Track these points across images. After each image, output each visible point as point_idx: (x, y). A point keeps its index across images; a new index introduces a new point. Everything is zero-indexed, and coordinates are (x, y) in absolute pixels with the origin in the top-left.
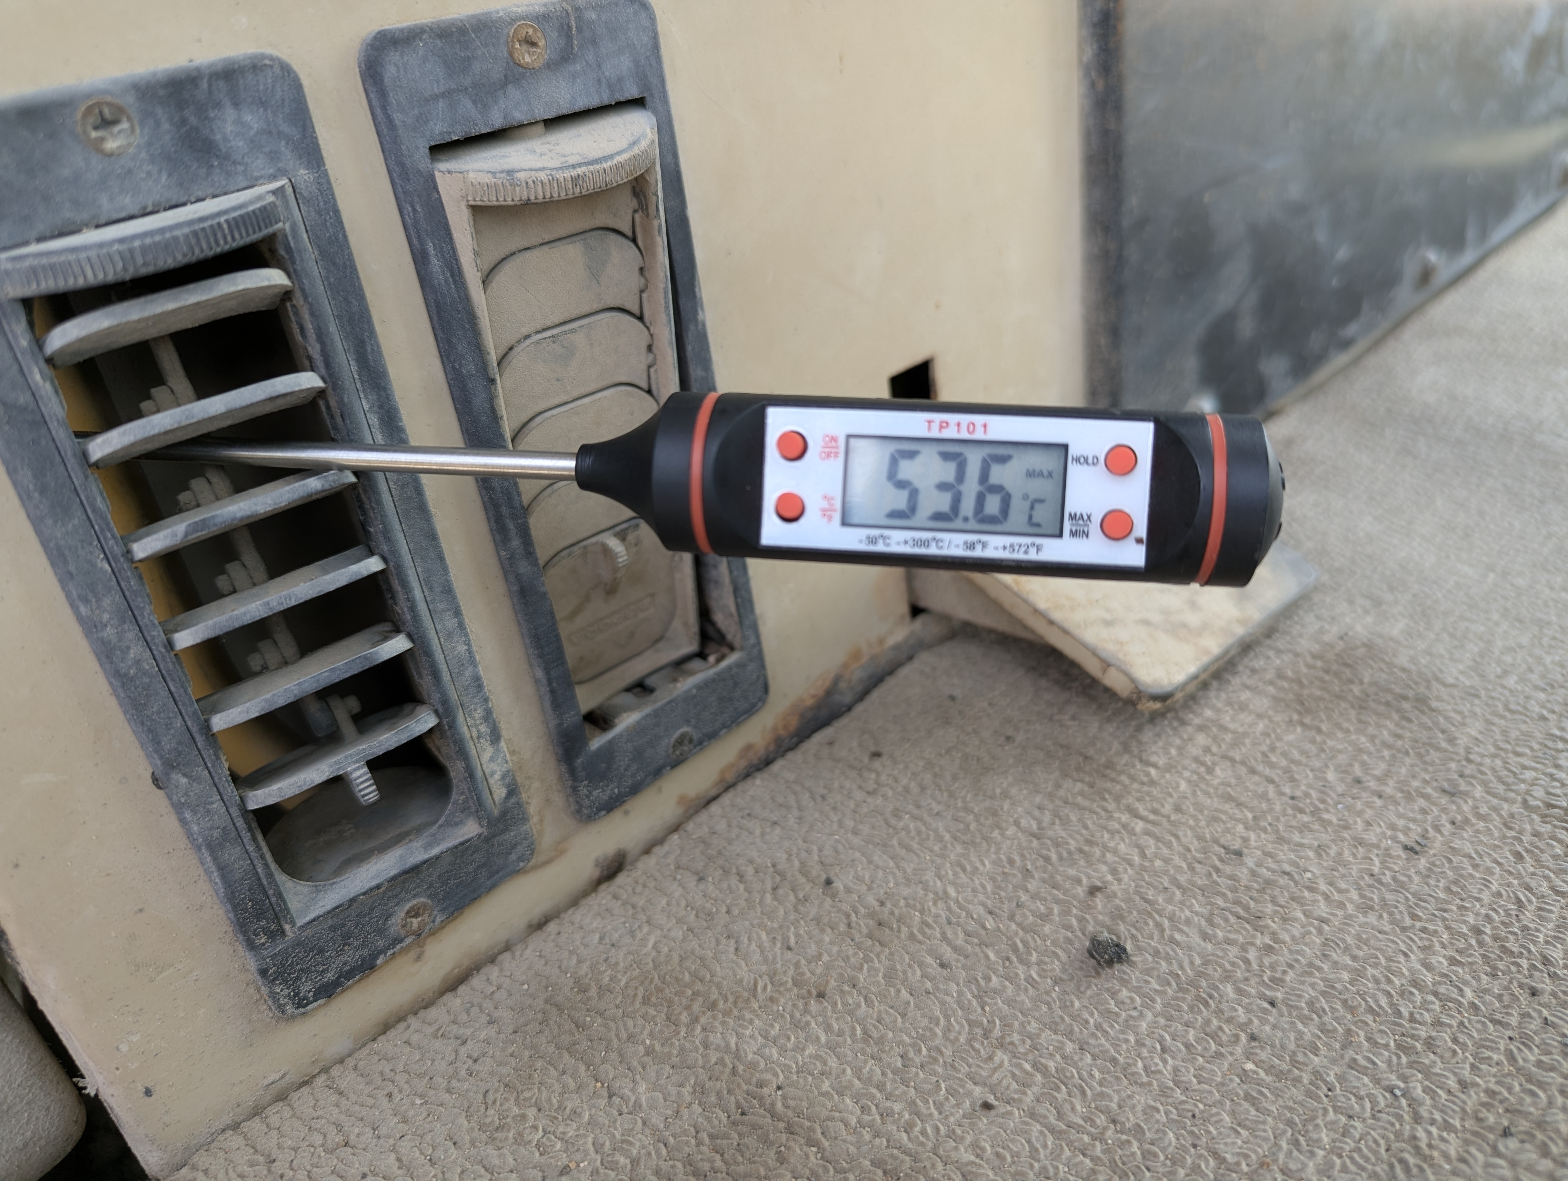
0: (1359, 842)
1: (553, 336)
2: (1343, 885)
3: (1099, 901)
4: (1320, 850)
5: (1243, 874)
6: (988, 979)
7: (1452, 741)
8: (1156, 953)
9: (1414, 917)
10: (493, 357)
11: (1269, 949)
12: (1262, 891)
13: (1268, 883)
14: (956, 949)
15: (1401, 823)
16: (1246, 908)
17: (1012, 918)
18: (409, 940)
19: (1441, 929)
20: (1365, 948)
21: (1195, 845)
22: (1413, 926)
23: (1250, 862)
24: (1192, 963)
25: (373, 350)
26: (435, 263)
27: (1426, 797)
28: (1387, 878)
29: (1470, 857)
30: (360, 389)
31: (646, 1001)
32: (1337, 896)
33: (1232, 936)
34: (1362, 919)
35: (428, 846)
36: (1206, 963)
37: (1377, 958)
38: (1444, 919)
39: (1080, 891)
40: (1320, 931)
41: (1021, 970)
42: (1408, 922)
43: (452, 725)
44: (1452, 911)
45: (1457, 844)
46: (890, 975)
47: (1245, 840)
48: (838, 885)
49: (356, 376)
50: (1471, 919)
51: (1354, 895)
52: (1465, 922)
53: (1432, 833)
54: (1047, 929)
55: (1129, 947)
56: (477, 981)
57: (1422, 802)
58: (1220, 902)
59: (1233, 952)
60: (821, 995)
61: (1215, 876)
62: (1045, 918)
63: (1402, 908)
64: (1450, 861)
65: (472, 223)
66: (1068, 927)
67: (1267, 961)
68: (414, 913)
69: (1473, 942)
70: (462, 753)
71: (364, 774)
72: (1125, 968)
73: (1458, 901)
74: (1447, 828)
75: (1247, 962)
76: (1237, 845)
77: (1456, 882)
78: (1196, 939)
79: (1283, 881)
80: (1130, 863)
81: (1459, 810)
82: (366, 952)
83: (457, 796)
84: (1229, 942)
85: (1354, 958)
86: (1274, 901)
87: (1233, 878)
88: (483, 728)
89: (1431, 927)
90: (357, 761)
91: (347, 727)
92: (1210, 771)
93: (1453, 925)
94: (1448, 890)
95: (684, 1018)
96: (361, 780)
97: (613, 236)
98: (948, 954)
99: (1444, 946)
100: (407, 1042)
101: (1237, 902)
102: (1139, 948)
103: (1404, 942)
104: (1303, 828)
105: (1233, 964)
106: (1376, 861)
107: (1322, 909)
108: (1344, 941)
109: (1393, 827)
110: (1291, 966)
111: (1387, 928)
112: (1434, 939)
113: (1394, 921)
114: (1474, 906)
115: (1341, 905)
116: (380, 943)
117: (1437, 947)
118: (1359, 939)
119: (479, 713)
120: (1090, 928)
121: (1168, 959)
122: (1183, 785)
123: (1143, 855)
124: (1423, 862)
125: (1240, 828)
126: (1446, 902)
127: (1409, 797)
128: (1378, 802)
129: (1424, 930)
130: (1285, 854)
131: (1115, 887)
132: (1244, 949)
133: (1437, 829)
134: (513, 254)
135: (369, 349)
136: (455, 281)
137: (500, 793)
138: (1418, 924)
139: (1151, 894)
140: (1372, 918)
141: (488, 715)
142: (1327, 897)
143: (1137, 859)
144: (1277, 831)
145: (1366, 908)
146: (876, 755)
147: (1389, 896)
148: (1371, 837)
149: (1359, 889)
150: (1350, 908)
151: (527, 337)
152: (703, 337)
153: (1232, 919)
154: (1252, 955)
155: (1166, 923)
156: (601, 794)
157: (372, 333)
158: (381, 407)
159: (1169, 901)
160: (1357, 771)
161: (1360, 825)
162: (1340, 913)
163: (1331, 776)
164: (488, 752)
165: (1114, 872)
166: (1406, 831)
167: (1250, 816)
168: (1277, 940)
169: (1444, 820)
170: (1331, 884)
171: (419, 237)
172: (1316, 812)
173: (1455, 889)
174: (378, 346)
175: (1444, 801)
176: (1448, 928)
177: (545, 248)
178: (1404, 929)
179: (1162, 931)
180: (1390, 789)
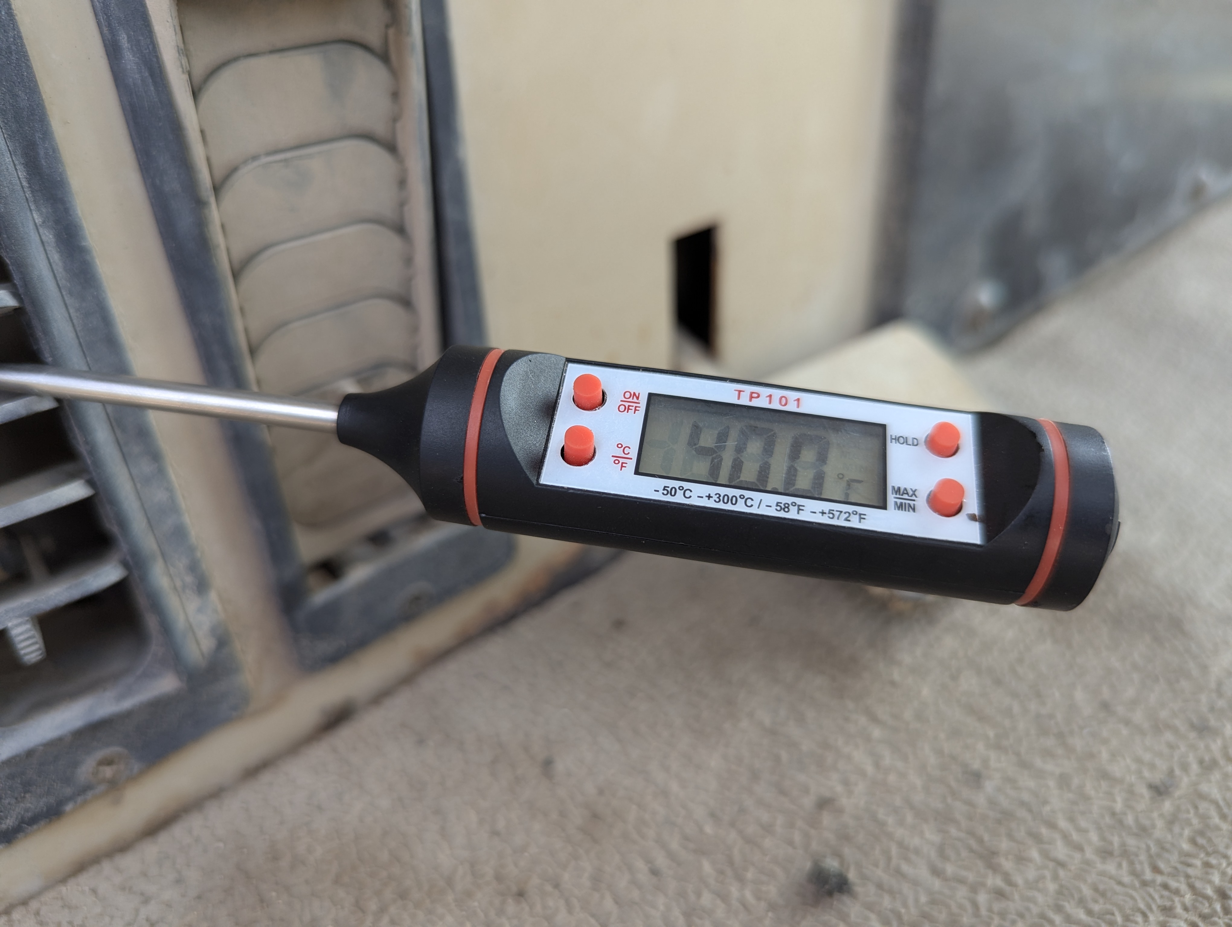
0: (1105, 775)
1: (286, 160)
2: (1083, 824)
3: (827, 819)
4: (1064, 781)
5: (981, 800)
6: (699, 895)
7: (1204, 669)
8: (880, 886)
9: (1156, 870)
10: (205, 178)
11: (1000, 894)
12: (999, 822)
13: (1007, 816)
14: (671, 856)
15: (1147, 757)
16: (980, 841)
17: (733, 824)
18: (102, 788)
19: (1183, 887)
20: (1101, 901)
21: (932, 760)
22: (1153, 881)
23: (989, 786)
24: (917, 900)
25: (46, 154)
26: (130, 59)
27: (1175, 730)
28: (1130, 820)
29: (1218, 807)
30: (31, 199)
31: (337, 881)
32: (1075, 836)
33: (964, 873)
34: (1100, 866)
35: (121, 697)
36: (933, 902)
37: (1113, 914)
38: (1188, 876)
39: (808, 802)
40: (1055, 878)
41: (734, 891)
42: (1148, 875)
43: (144, 578)
44: (1196, 867)
45: (1204, 788)
46: (597, 880)
47: (985, 762)
48: (560, 766)
49: (25, 184)
50: (1216, 879)
51: (1094, 837)
52: (1210, 882)
53: (1177, 772)
54: (768, 843)
55: (852, 876)
56: (178, 831)
57: (1169, 736)
58: (953, 831)
59: (962, 892)
60: (521, 894)
61: (949, 800)
62: (768, 829)
63: (1143, 857)
64: (1196, 808)
65: (175, 13)
66: (790, 843)
67: (996, 906)
68: (108, 762)
69: (1218, 907)
70: (157, 607)
71: (26, 631)
72: (845, 898)
73: (1202, 855)
74: (1195, 768)
75: (975, 905)
76: (976, 765)
77: (1202, 833)
78: (923, 873)
79: (1022, 813)
80: (863, 774)
81: (1208, 748)
82: (52, 800)
83: (155, 647)
84: (962, 881)
85: (1090, 913)
86: (1010, 836)
87: (970, 803)
88: (189, 579)
89: (1173, 884)
90: (20, 616)
91: (36, 568)
92: (955, 678)
93: (1198, 884)
94: (1193, 841)
95: (373, 906)
96: (22, 637)
97: (359, 54)
98: (661, 861)
99: (1186, 909)
100: (94, 891)
101: (971, 833)
102: (864, 878)
103: (1143, 899)
104: (1048, 754)
105: (961, 907)
106: (1119, 799)
107: (1060, 851)
108: (1080, 891)
109: (1139, 760)
110: (1021, 916)
111: (1127, 879)
112: (1176, 899)
113: (1134, 873)
114: (1220, 864)
115: (1080, 848)
116: (68, 791)
117: (1179, 910)
118: (1096, 889)
119: (181, 563)
120: (815, 846)
121: (891, 892)
122: (926, 691)
123: (877, 765)
124: (1167, 806)
125: (980, 746)
126: (1188, 855)
127: (1157, 729)
128: (1125, 732)
129: (1165, 886)
130: (1027, 782)
131: (844, 801)
132: (974, 889)
133: (1185, 768)
134: (235, 59)
135: (42, 153)
136: (155, 83)
137: (207, 644)
138: (1159, 879)
139: (881, 814)
140: (1110, 867)
141: (194, 567)
142: (1066, 837)
143: (870, 769)
144: (1018, 754)
145: (1106, 853)
146: (619, 624)
147: (1131, 842)
148: (1116, 770)
149: (1099, 828)
150: (1089, 854)
151: (256, 157)
152: (460, 179)
153: (964, 854)
154: (982, 898)
155: (894, 850)
156: (324, 647)
157: (47, 133)
158: (57, 222)
159: (901, 823)
160: (1106, 693)
161: (1105, 755)
162: (1078, 856)
163: (1079, 695)
164: (192, 604)
165: (846, 783)
166: (1152, 767)
167: (991, 734)
168: (1010, 882)
169: (1191, 758)
170: (1072, 820)
172: (1061, 736)
173: (1201, 841)
174: (55, 150)
175: (1193, 735)
176: (1192, 887)
177: (275, 57)
178: (1145, 884)
179: (889, 859)
180: (1138, 716)
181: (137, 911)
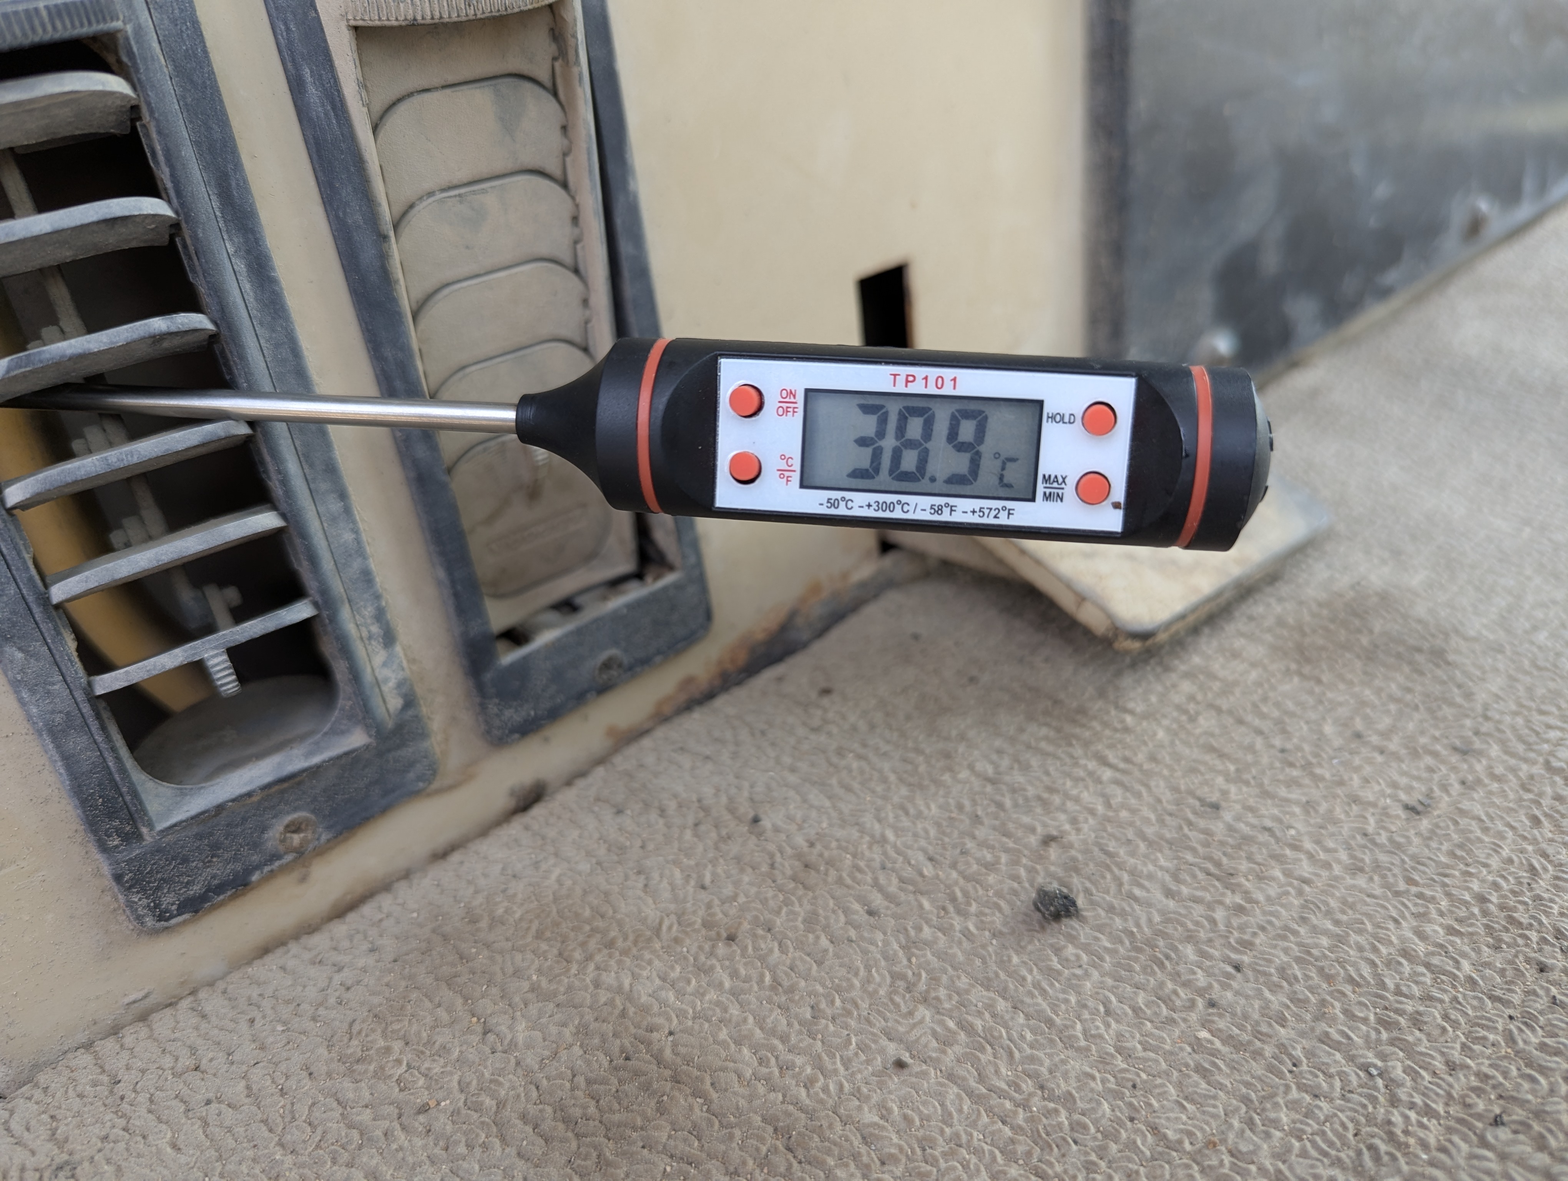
0: (1356, 800)
1: (460, 195)
2: (1331, 844)
3: (1053, 852)
4: (1309, 806)
5: (1218, 828)
6: (919, 929)
7: (1469, 696)
8: (1111, 909)
9: (1410, 881)
11: (1240, 910)
12: (1239, 847)
13: (1247, 839)
14: (888, 897)
15: (1403, 781)
16: (1218, 864)
17: (954, 866)
18: (289, 858)
19: (1439, 894)
20: (1350, 912)
21: (1167, 796)
22: (1407, 891)
23: (1228, 816)
24: (1150, 921)
25: (238, 185)
26: (313, 93)
27: (1435, 754)
28: (1383, 838)
29: (1480, 820)
30: (224, 229)
31: (539, 935)
32: (1322, 856)
33: (1199, 893)
34: (1349, 881)
35: (309, 754)
36: (1168, 921)
37: (1363, 923)
38: (1445, 885)
39: (1033, 840)
40: (1300, 893)
41: (957, 922)
42: (1402, 886)
43: (333, 618)
44: (1454, 876)
45: (1465, 805)
46: (811, 921)
47: (1225, 793)
48: (766, 823)
49: (218, 214)
50: (1475, 886)
51: (1343, 856)
52: (1468, 889)
53: (1437, 792)
54: (991, 879)
55: (1080, 902)
56: (367, 909)
57: (1429, 760)
58: (1189, 857)
59: (1198, 911)
60: (731, 938)
61: (1186, 830)
62: (991, 867)
63: (1396, 871)
64: (1456, 823)
65: (354, 47)
66: (1016, 878)
67: (1235, 922)
68: (295, 828)
69: (1476, 911)
70: (346, 651)
71: (223, 662)
72: (1074, 923)
73: (1462, 866)
74: (1456, 788)
75: (1213, 922)
76: (1214, 797)
77: (1461, 846)
78: (1158, 895)
79: (1263, 837)
80: (1092, 812)
81: (1472, 770)
82: (238, 867)
83: (344, 702)
84: (1197, 900)
85: (1337, 923)
86: (1250, 858)
87: (1207, 832)
88: (375, 629)
89: (1428, 893)
90: (216, 648)
92: (1192, 719)
93: (1454, 891)
94: (1452, 854)
95: (578, 955)
96: (218, 668)
97: (528, 85)
98: (878, 900)
99: (1441, 914)
100: (283, 969)
101: (1210, 859)
102: (1093, 903)
103: (1395, 907)
104: (1292, 783)
105: (1197, 923)
106: (1372, 820)
107: (1305, 869)
108: (1326, 904)
109: (1395, 785)
110: (1263, 929)
111: (1378, 891)
112: (1431, 906)
113: (1387, 886)
114: (1481, 872)
115: (1327, 866)
116: (256, 858)
117: (1434, 915)
118: (1344, 902)
119: (369, 611)
120: (1040, 880)
121: (1123, 914)
122: (1161, 734)
123: (1108, 805)
124: (1425, 824)
125: (1220, 780)
126: (1448, 866)
127: (1415, 754)
128: (1380, 759)
129: (1420, 896)
130: (1269, 810)
131: (1073, 837)
132: (1210, 907)
133: (1445, 788)
134: (410, 95)
135: (233, 184)
136: (336, 115)
137: (395, 703)
138: (1414, 889)
139: (1112, 846)
140: (1361, 881)
141: (380, 615)
142: (1311, 856)
143: (1100, 809)
144: (1261, 785)
145: (1356, 869)
146: (826, 692)
147: (1383, 858)
148: (1368, 795)
149: (1349, 848)
150: (1337, 870)
151: (431, 194)
152: (634, 210)
153: (1201, 876)
154: (1219, 914)
155: (1126, 877)
156: (513, 715)
157: (238, 166)
158: (248, 252)
159: (1133, 854)
160: (1359, 724)
161: (1356, 781)
162: (1324, 873)
163: (1328, 729)
164: (380, 656)
165: (1074, 821)
166: (1409, 789)
167: (1232, 768)
168: (1251, 901)
169: (1453, 779)
170: (1318, 842)
171: (294, 61)
172: (1307, 767)
173: (1459, 853)
174: (245, 181)
175: (1454, 759)
176: (1448, 895)
177: (448, 91)
178: (1397, 894)
179: (1120, 885)
180: (1394, 745)
181: (330, 979)
